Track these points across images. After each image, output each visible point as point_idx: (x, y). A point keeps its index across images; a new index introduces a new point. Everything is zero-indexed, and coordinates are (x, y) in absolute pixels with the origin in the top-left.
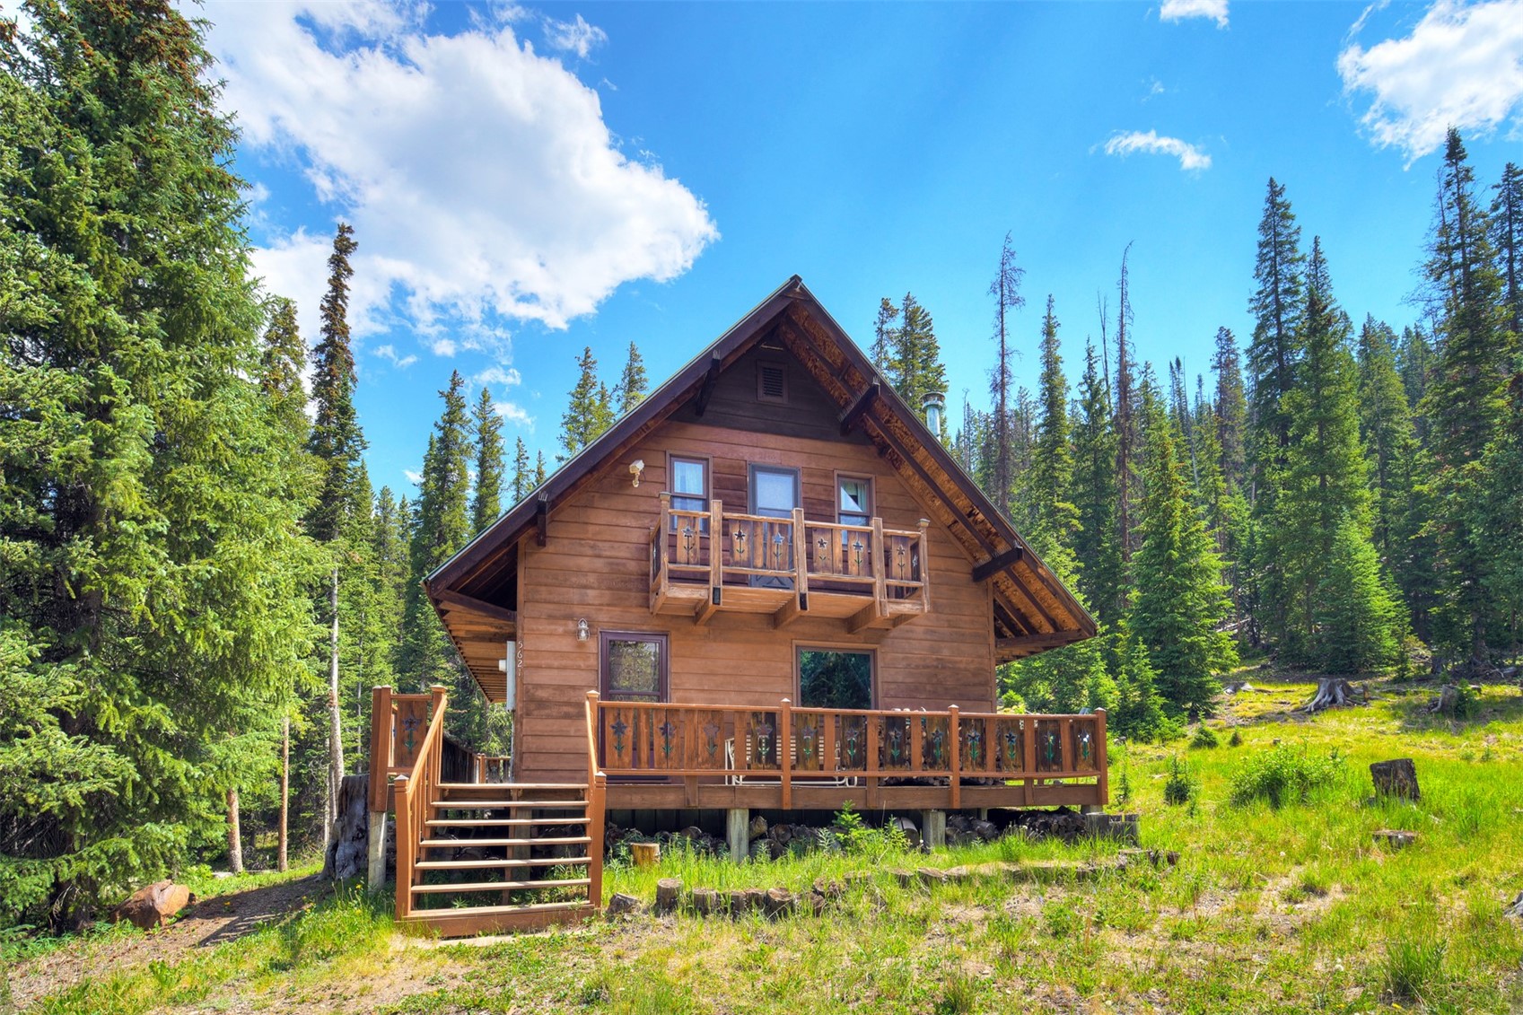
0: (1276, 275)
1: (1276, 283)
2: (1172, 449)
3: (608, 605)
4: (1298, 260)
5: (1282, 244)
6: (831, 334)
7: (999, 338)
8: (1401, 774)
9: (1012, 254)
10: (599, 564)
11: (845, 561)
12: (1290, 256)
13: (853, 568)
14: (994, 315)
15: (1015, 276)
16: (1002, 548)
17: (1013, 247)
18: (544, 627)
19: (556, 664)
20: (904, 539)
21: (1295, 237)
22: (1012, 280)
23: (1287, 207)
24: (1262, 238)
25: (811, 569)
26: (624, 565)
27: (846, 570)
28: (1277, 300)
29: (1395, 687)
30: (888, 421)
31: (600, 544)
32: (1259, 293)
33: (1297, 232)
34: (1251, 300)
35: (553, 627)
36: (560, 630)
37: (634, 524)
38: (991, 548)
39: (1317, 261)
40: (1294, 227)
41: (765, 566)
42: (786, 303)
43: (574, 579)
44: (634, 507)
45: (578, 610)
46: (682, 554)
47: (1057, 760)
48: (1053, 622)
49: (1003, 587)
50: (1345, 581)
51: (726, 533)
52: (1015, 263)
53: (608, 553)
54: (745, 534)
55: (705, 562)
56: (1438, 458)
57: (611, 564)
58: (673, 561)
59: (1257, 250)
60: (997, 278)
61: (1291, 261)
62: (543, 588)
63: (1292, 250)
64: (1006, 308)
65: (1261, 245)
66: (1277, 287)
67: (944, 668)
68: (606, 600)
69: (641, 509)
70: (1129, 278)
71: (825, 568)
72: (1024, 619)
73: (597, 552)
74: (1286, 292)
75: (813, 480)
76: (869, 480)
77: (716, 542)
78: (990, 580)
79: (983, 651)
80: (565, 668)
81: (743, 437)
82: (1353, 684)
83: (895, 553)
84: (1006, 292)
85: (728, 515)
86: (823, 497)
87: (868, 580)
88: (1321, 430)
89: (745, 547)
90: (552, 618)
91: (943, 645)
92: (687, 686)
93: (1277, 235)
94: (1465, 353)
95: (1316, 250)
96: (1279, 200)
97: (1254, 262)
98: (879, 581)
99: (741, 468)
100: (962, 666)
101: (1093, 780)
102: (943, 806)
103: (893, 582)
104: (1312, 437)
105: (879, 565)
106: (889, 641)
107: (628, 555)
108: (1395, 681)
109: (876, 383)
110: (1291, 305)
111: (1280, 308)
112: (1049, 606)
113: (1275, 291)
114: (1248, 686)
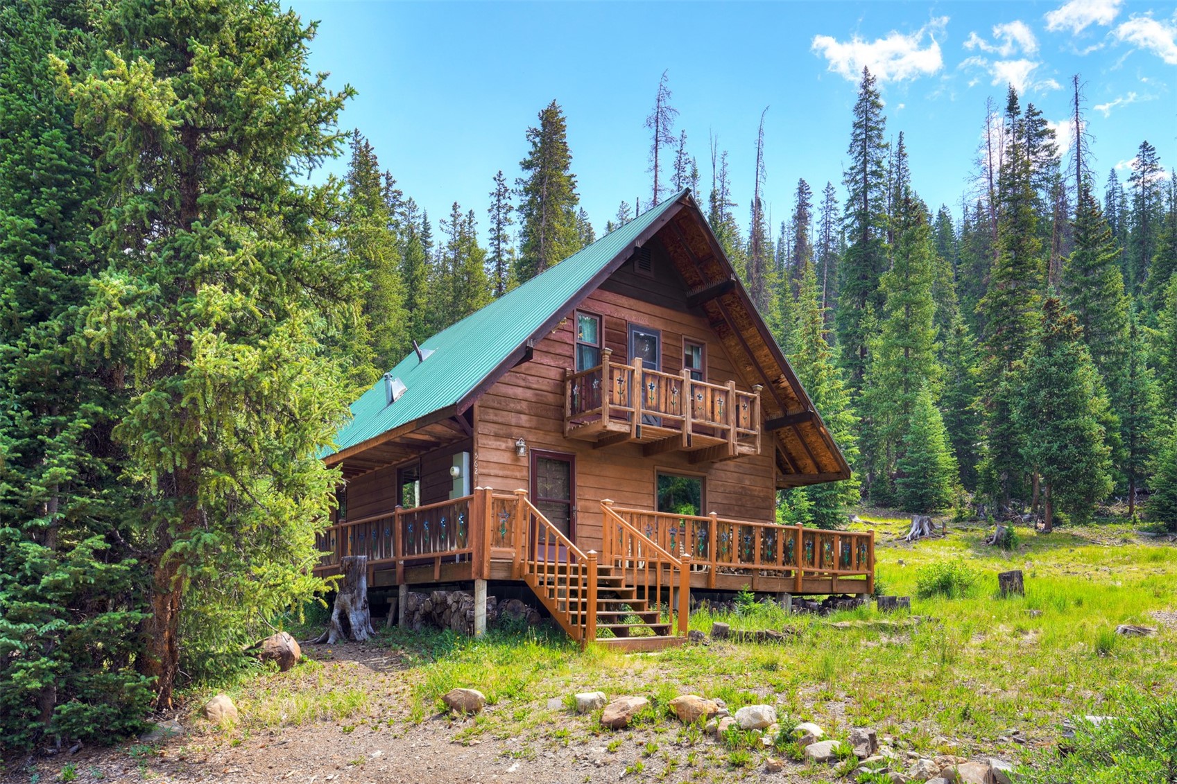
0: (865, 156)
1: (865, 163)
2: (820, 319)
3: (535, 429)
4: (883, 147)
5: (872, 129)
6: (706, 237)
7: (653, 173)
8: (1016, 580)
9: (668, 94)
10: (529, 394)
11: (713, 413)
12: (877, 141)
13: (717, 418)
14: (649, 149)
15: (669, 115)
16: (794, 410)
17: (669, 86)
18: (493, 443)
19: (501, 473)
20: (747, 398)
21: (881, 126)
22: (666, 118)
23: (877, 96)
24: (856, 120)
25: (694, 416)
26: (546, 396)
27: (713, 420)
28: (865, 178)
29: (958, 525)
30: (729, 305)
31: (529, 378)
32: (852, 169)
33: (883, 121)
34: (845, 174)
35: (498, 443)
36: (503, 446)
37: (553, 364)
38: (784, 407)
39: (901, 155)
40: (881, 117)
41: (666, 412)
42: (680, 208)
43: (512, 405)
44: (552, 350)
45: (515, 431)
46: (617, 397)
47: (850, 563)
48: (818, 466)
49: (783, 436)
50: (922, 439)
51: (644, 385)
52: (669, 102)
53: (535, 386)
54: (655, 385)
55: (630, 404)
56: (988, 348)
57: (537, 395)
58: (611, 402)
59: (852, 130)
60: (653, 113)
61: (878, 146)
62: (491, 411)
63: (879, 136)
64: (661, 145)
65: (855, 125)
66: (865, 167)
67: (746, 495)
68: (533, 424)
69: (557, 352)
70: (764, 139)
71: (701, 416)
72: (793, 460)
73: (528, 384)
74: (874, 173)
75: (668, 341)
76: (702, 344)
77: (637, 389)
78: (775, 431)
79: (769, 484)
80: (507, 477)
81: (624, 301)
82: (935, 521)
83: (741, 409)
84: (660, 128)
85: (646, 370)
86: (674, 355)
87: (726, 427)
88: (907, 309)
89: (654, 396)
90: (497, 436)
91: (746, 476)
92: (587, 497)
93: (868, 119)
94: (1010, 269)
95: (900, 144)
96: (871, 88)
97: (850, 140)
98: (733, 429)
99: (622, 325)
100: (756, 493)
101: (863, 577)
102: (791, 590)
103: (740, 430)
104: (900, 314)
105: (733, 417)
106: (714, 471)
107: (549, 389)
108: (956, 520)
109: (733, 279)
110: (875, 185)
111: (867, 187)
112: (818, 454)
113: (864, 170)
114: (857, 518)
